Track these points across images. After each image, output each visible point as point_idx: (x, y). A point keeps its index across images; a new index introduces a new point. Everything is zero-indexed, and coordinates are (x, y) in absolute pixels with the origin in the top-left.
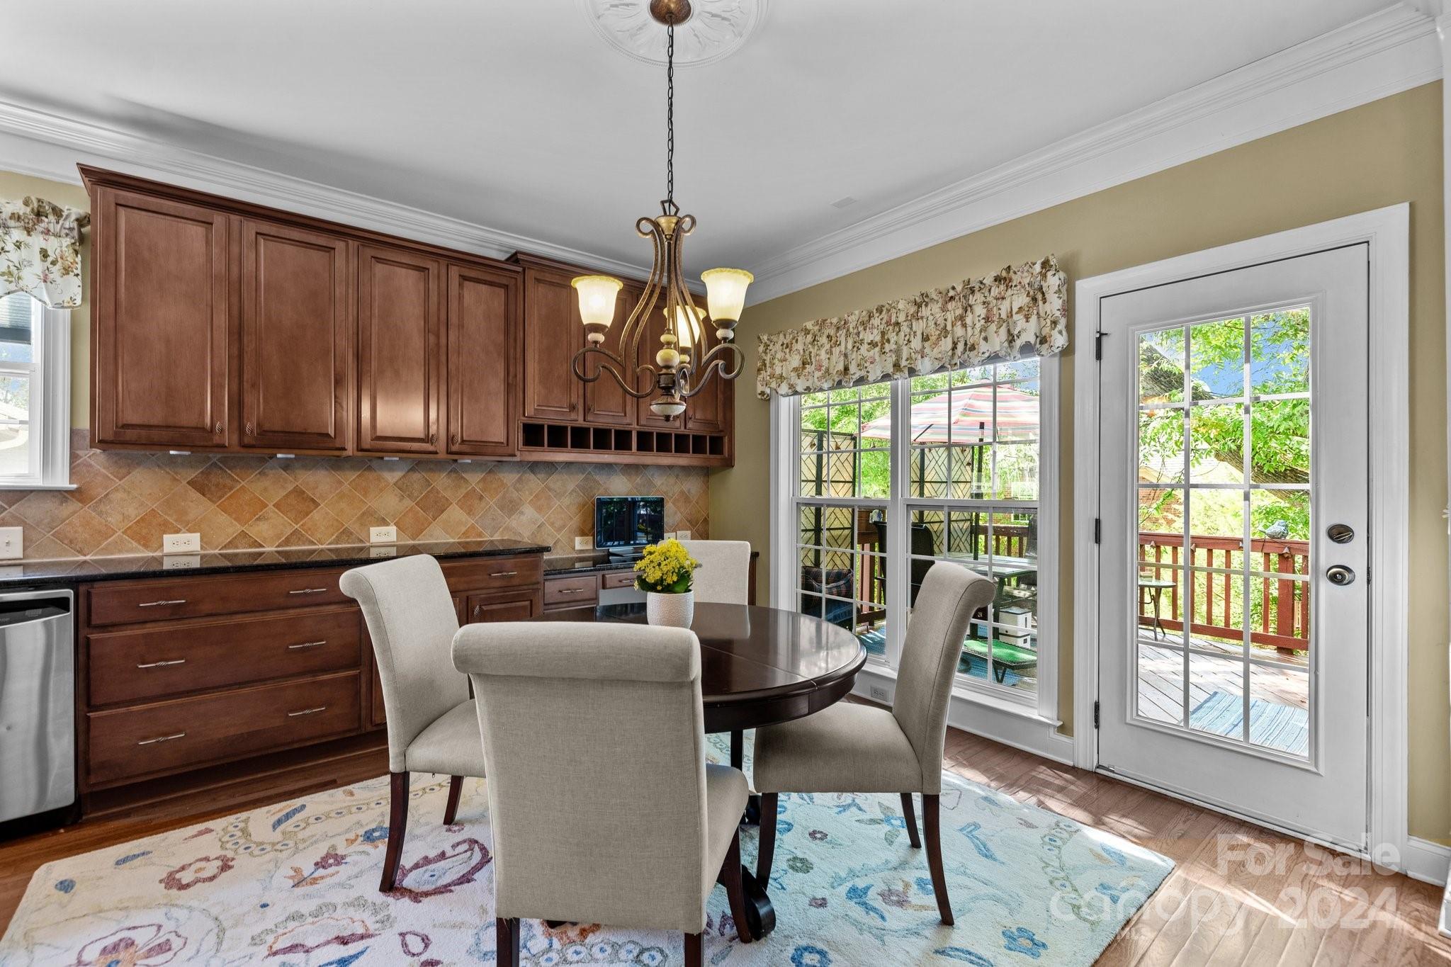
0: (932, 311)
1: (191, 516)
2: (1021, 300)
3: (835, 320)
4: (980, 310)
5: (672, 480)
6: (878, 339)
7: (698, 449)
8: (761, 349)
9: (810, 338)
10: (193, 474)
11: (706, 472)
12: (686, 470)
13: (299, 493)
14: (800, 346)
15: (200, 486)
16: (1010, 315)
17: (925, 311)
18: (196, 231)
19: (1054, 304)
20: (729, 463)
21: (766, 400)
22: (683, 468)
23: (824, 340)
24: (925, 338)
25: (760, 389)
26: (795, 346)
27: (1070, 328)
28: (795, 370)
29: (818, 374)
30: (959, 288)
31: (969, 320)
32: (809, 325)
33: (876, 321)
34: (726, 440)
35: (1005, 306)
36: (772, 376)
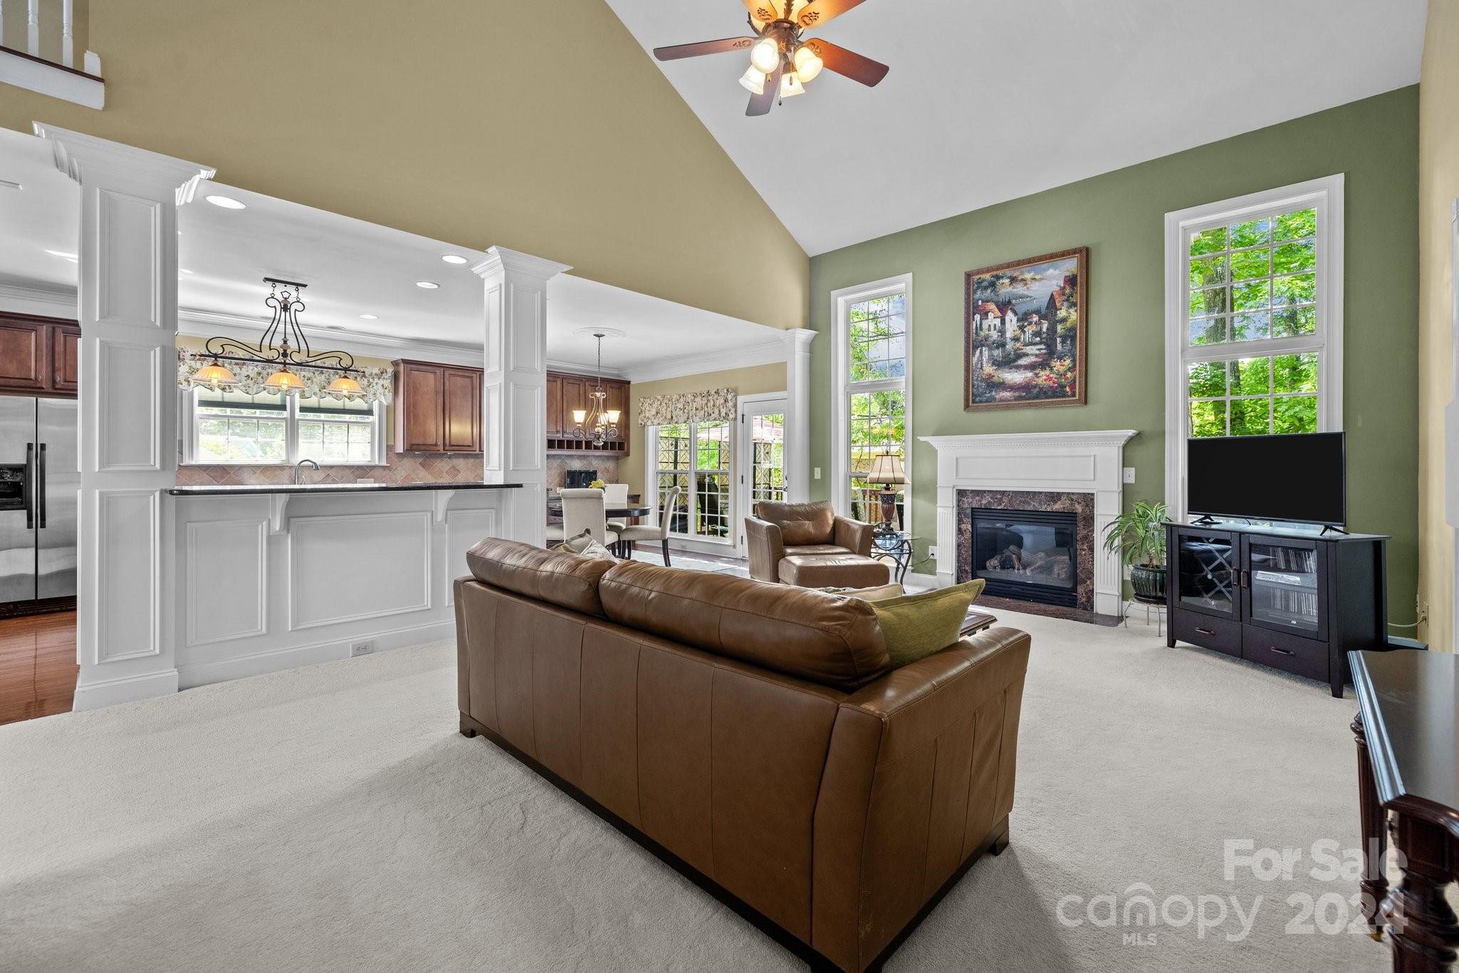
0: (698, 399)
1: (420, 476)
2: (722, 401)
3: (669, 397)
4: (712, 403)
5: (601, 462)
6: (682, 407)
7: (613, 447)
8: (640, 404)
9: (659, 403)
10: (421, 460)
11: (617, 458)
12: (608, 458)
13: (454, 467)
14: (655, 405)
15: (422, 465)
16: (719, 405)
17: (696, 400)
18: (431, 376)
19: (730, 404)
20: (628, 454)
21: (644, 427)
22: (606, 456)
23: (664, 404)
24: (697, 409)
25: (640, 422)
26: (654, 405)
27: (736, 412)
28: (654, 415)
29: (662, 419)
30: (705, 393)
31: (709, 404)
32: (659, 397)
33: (681, 400)
34: (626, 443)
35: (718, 401)
36: (645, 417)
